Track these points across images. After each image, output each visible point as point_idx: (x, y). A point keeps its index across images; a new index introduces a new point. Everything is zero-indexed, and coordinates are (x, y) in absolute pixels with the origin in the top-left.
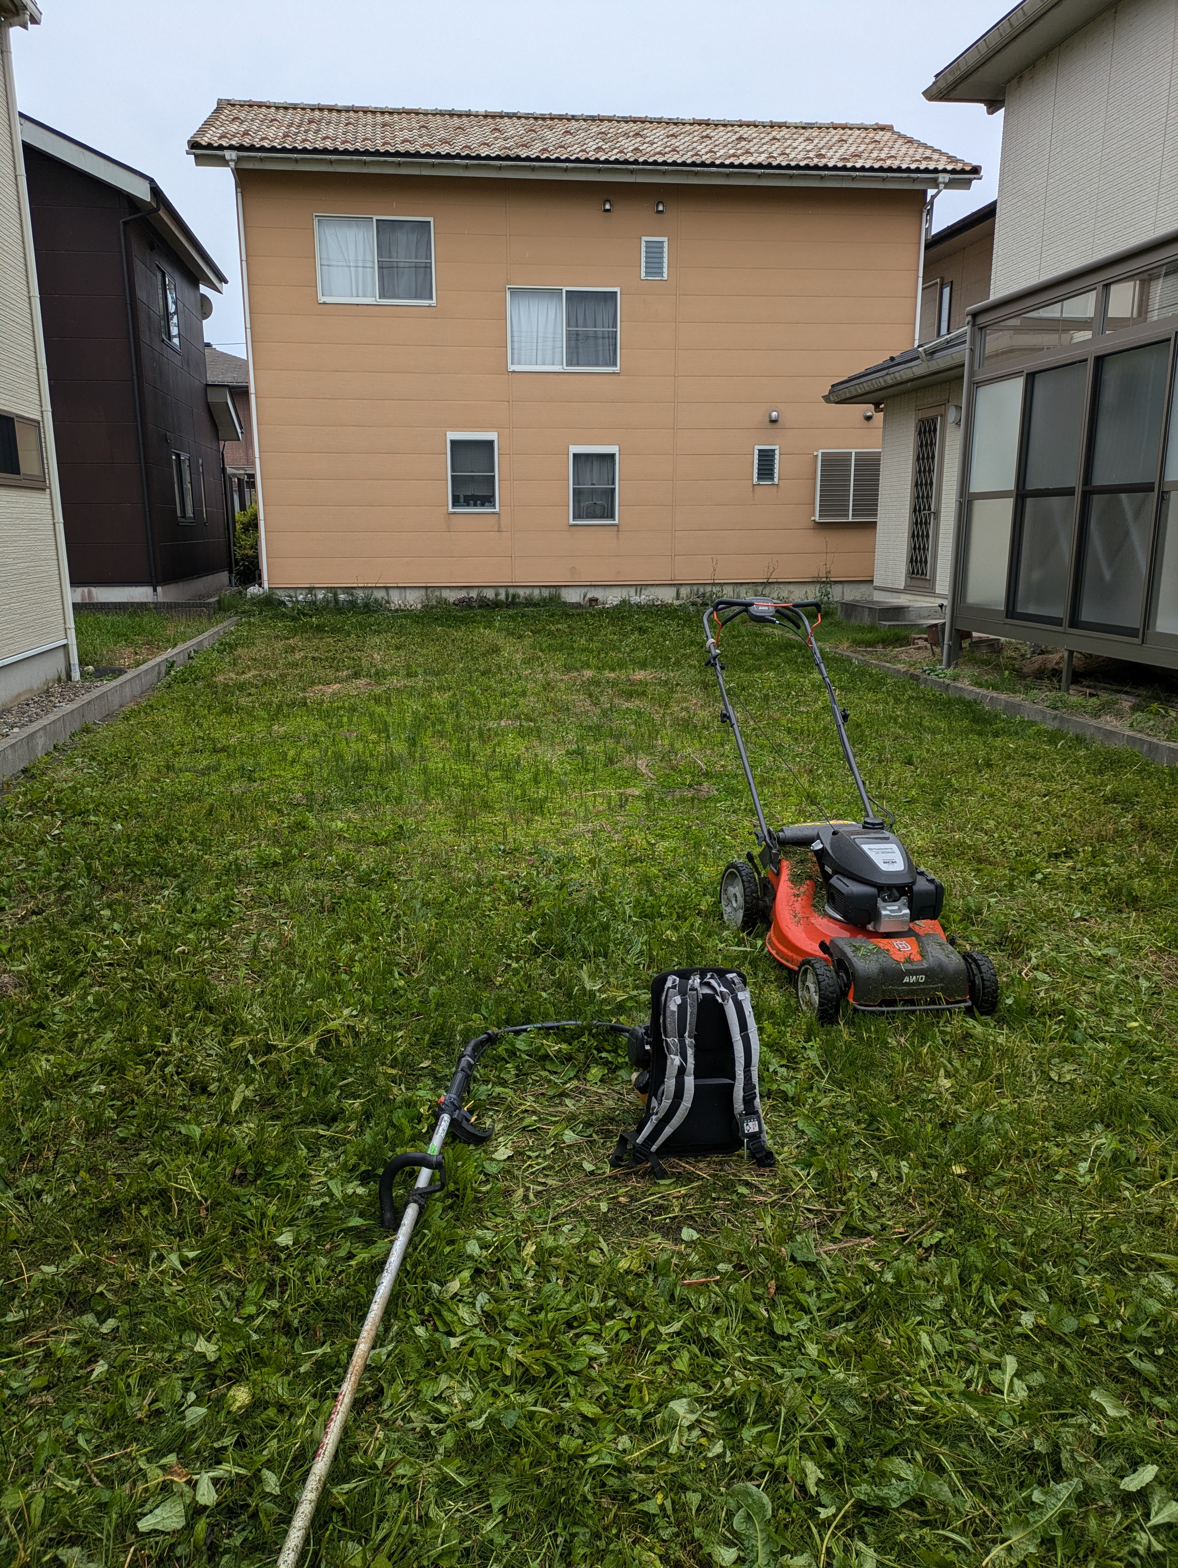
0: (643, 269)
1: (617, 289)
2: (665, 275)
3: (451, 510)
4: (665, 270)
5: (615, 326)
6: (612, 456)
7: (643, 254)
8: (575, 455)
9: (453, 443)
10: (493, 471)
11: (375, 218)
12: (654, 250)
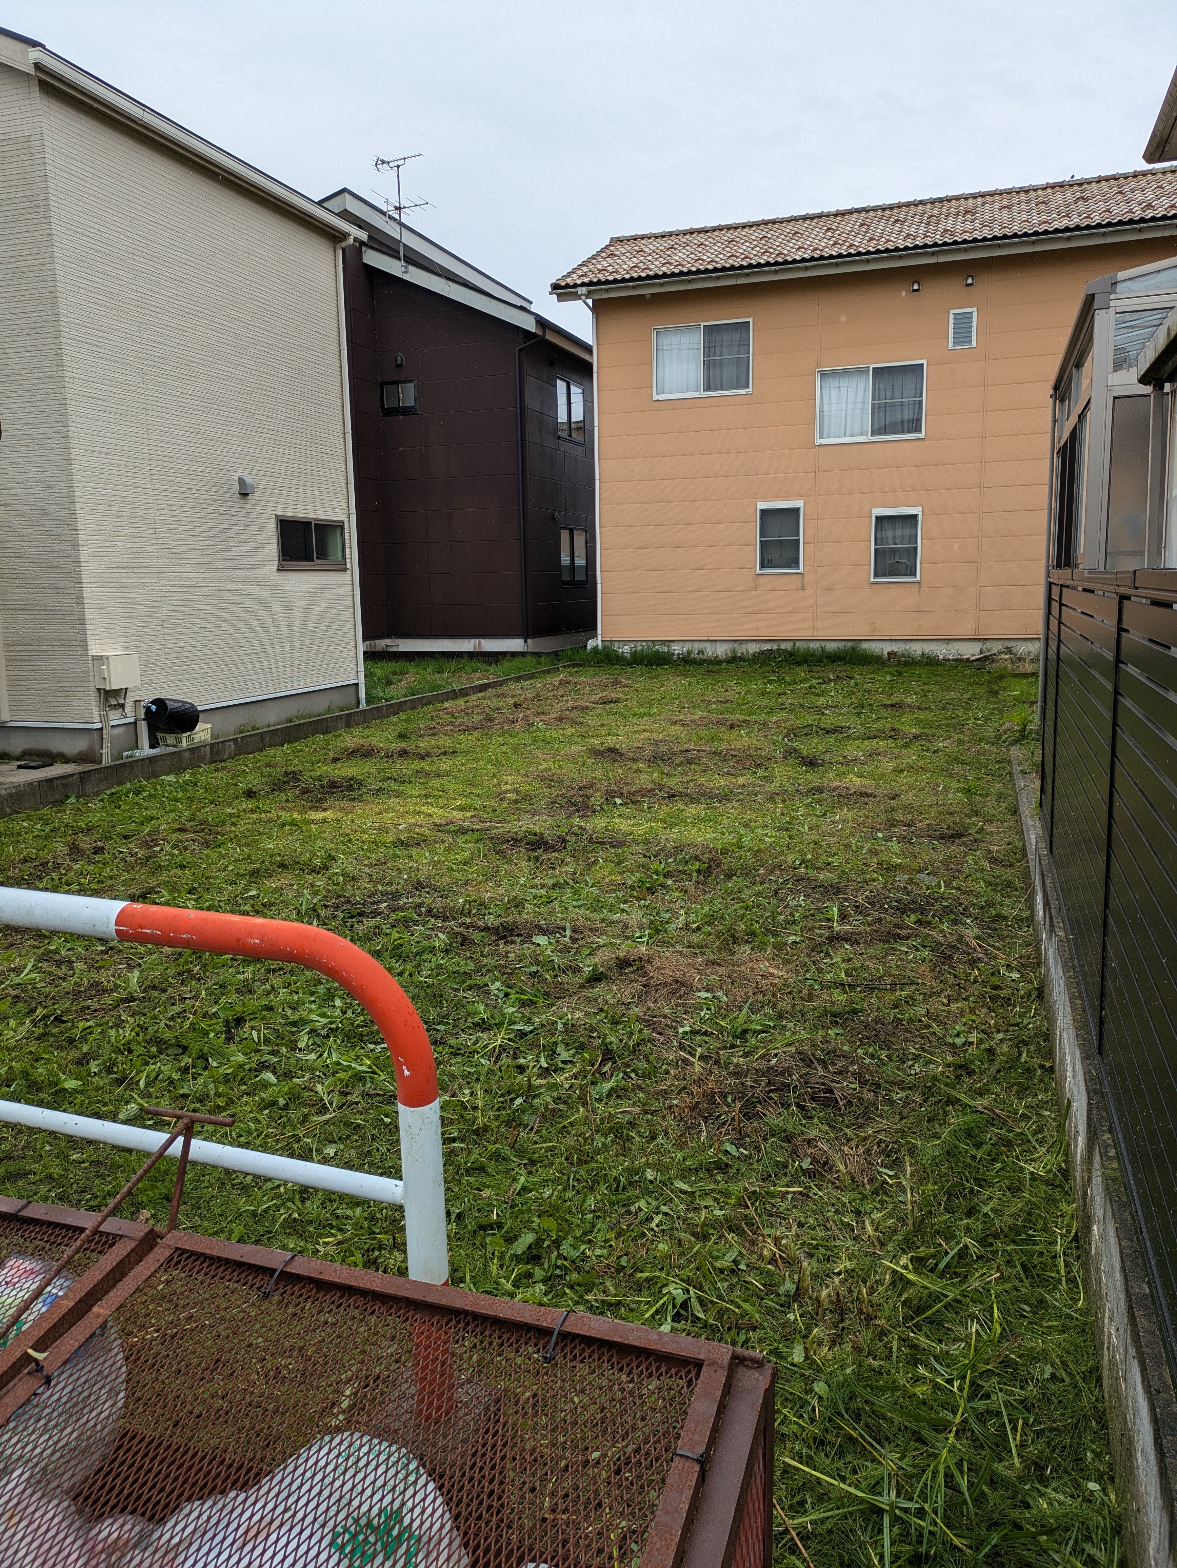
0: (951, 340)
1: (924, 362)
2: (974, 344)
3: (758, 571)
4: (974, 338)
5: (921, 396)
6: (915, 517)
7: (951, 326)
8: (877, 518)
9: (763, 512)
10: (798, 535)
11: (703, 324)
12: (963, 323)
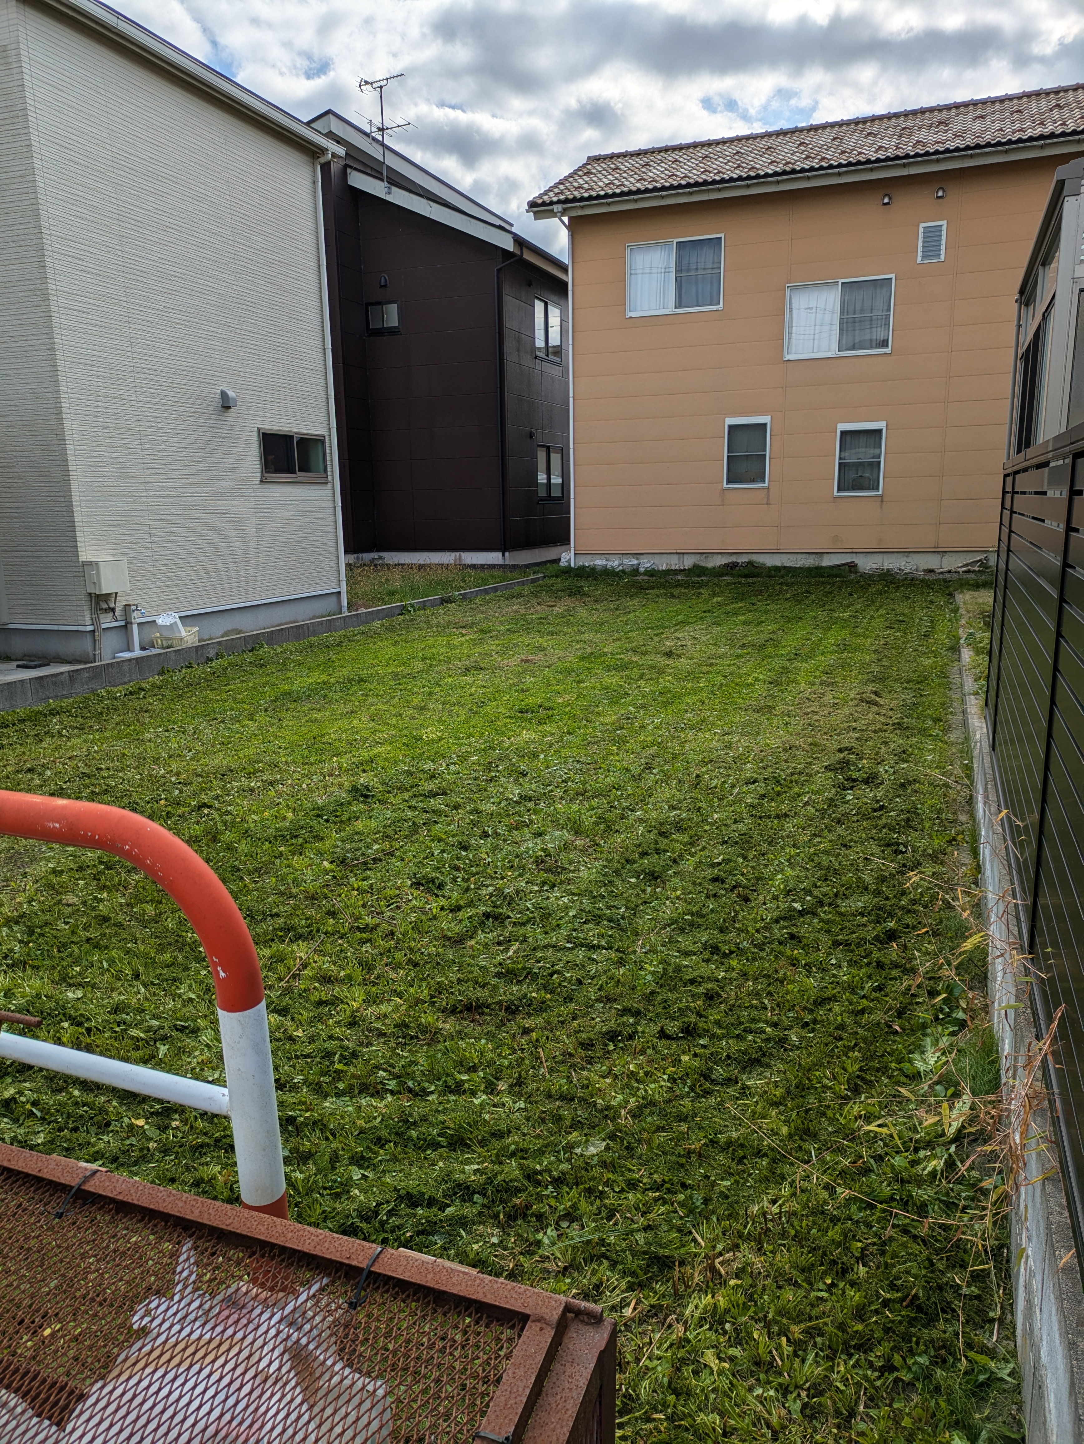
0: (920, 254)
1: (893, 276)
2: (942, 257)
3: (725, 486)
4: (943, 252)
5: (889, 310)
6: (880, 431)
7: (921, 240)
8: (842, 433)
9: (730, 427)
10: (765, 450)
11: (676, 240)
12: (932, 236)
